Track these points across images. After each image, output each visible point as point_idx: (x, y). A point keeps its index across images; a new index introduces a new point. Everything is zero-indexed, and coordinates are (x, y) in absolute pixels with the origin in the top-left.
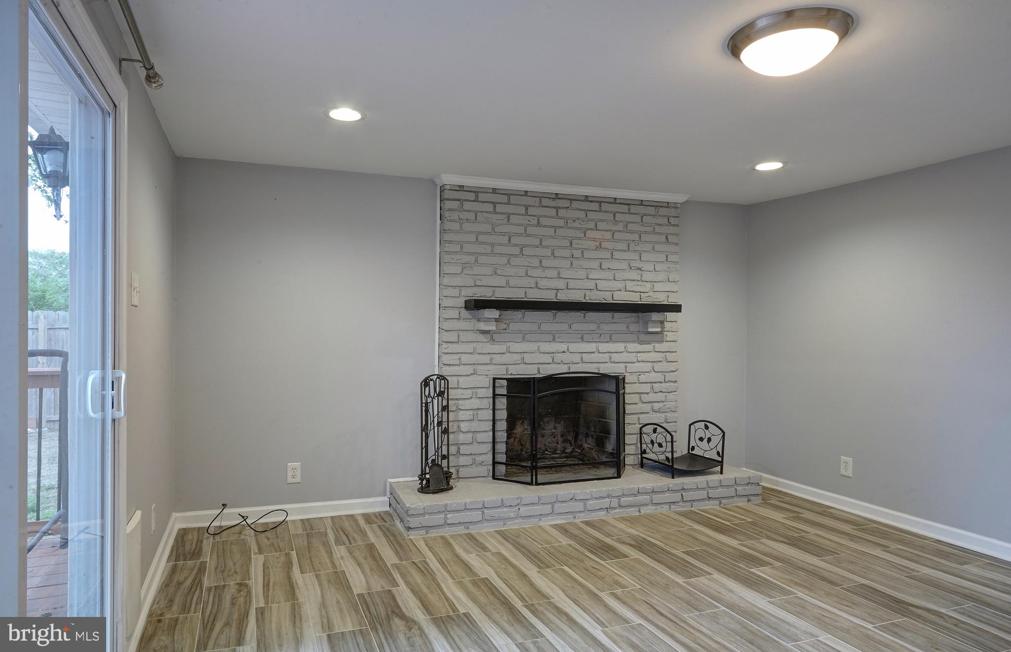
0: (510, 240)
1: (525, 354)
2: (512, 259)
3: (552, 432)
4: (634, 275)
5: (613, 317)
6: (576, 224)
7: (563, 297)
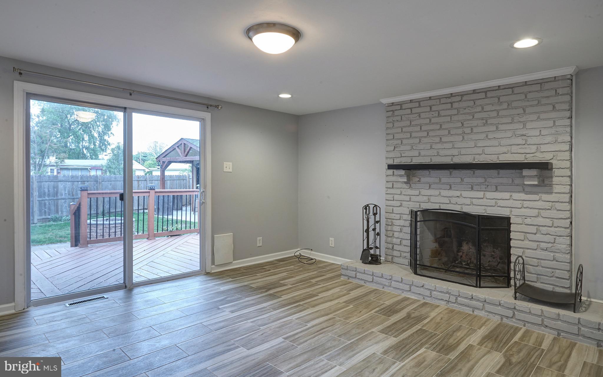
0: (421, 129)
1: (431, 197)
2: (423, 139)
3: (492, 254)
4: (520, 141)
5: (498, 174)
6: (467, 111)
7: (457, 160)
